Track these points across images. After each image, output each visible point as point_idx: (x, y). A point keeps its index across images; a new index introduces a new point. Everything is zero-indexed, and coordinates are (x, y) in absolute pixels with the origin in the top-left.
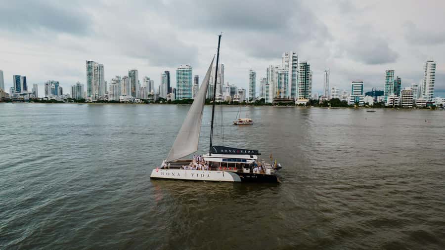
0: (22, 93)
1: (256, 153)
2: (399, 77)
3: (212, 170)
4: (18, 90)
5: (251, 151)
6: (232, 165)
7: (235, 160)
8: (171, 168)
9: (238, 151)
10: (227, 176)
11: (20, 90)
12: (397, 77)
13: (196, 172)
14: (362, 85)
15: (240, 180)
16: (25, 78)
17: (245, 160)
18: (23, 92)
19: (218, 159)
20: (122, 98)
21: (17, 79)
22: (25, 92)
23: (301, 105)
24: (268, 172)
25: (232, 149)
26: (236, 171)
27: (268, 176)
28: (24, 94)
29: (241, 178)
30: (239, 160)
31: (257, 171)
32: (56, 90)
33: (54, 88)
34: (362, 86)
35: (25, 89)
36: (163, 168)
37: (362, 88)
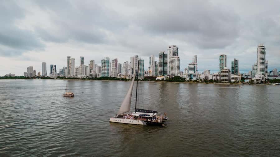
1: (156, 112)
2: (236, 59)
3: (135, 119)
5: (153, 111)
6: (143, 118)
7: (145, 115)
8: (118, 118)
9: (148, 111)
10: (140, 122)
12: (235, 59)
13: (128, 120)
14: (195, 66)
15: (146, 124)
16: (55, 66)
17: (149, 115)
19: (137, 114)
23: (158, 81)
24: (159, 121)
25: (145, 110)
26: (145, 120)
27: (159, 123)
29: (146, 123)
30: (147, 115)
31: (154, 120)
36: (114, 118)
37: (195, 68)
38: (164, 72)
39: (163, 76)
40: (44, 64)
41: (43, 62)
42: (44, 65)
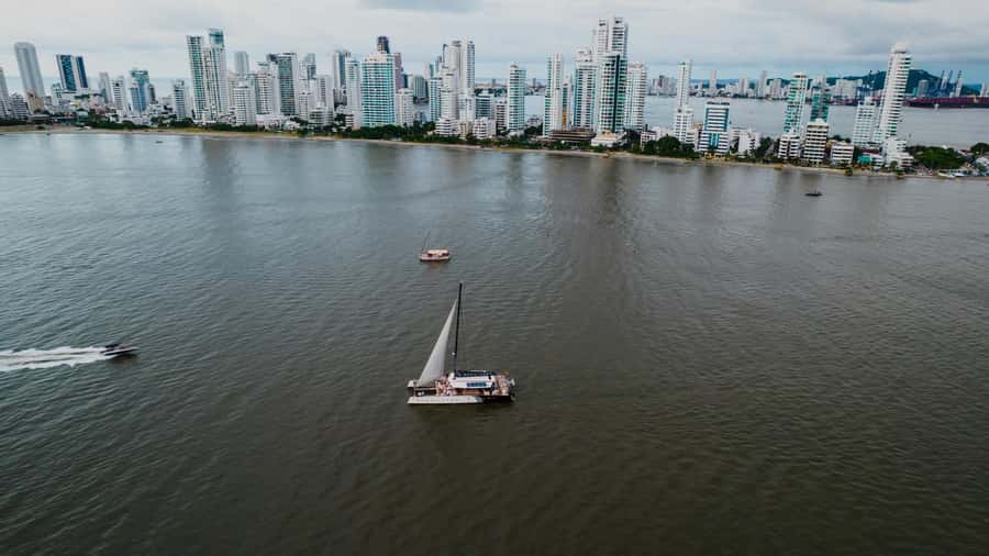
0: (79, 93)
4: (71, 87)
11: (75, 86)
14: (727, 110)
16: (80, 60)
18: (80, 91)
20: (260, 120)
21: (65, 61)
22: (85, 92)
23: (601, 149)
28: (83, 97)
32: (142, 92)
33: (137, 86)
34: (727, 113)
35: (85, 85)
37: (726, 117)
38: (614, 119)
39: (613, 132)
40: (26, 51)
41: (21, 44)
42: (26, 54)
